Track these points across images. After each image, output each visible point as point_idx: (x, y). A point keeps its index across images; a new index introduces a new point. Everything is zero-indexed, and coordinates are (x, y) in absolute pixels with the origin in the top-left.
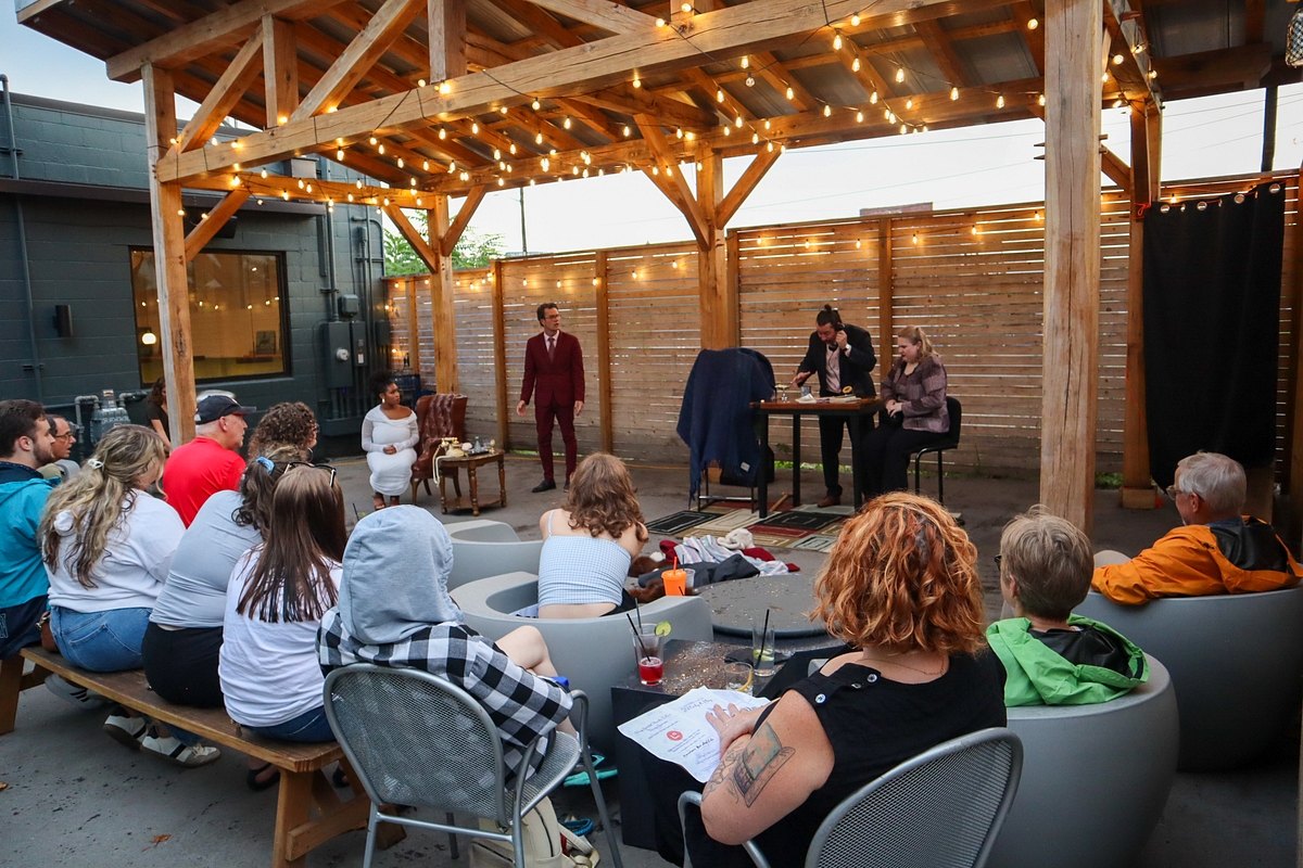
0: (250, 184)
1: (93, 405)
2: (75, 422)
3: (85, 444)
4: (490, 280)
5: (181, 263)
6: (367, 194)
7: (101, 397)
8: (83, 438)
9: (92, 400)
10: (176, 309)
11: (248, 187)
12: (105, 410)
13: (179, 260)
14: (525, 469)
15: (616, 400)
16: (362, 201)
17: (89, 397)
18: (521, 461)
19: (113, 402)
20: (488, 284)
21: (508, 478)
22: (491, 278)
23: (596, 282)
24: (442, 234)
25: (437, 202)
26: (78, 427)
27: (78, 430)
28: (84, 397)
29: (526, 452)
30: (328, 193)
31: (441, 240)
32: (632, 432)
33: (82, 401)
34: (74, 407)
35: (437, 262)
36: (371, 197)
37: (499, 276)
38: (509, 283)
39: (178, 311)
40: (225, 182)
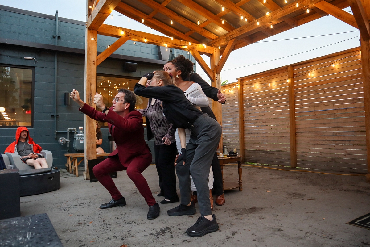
0: (129, 34)
1: (74, 132)
2: (66, 138)
3: (69, 147)
4: (237, 87)
5: (94, 64)
6: (183, 44)
7: (78, 130)
8: (69, 145)
9: (74, 130)
10: (90, 84)
11: (129, 35)
12: (78, 134)
13: (93, 62)
14: (252, 171)
15: (299, 138)
16: (181, 47)
17: (73, 129)
18: (250, 167)
19: (82, 131)
20: (237, 89)
21: (243, 174)
22: (238, 87)
23: (288, 81)
24: (216, 64)
25: (214, 51)
26: (67, 140)
27: (67, 142)
28: (71, 129)
29: (252, 164)
30: (165, 42)
31: (216, 67)
32: (308, 154)
33: (70, 130)
34: (67, 133)
35: (214, 76)
36: (185, 45)
37: (242, 85)
38: (246, 88)
39: (91, 85)
40: (118, 32)
